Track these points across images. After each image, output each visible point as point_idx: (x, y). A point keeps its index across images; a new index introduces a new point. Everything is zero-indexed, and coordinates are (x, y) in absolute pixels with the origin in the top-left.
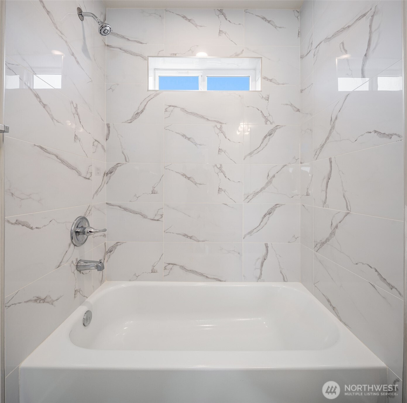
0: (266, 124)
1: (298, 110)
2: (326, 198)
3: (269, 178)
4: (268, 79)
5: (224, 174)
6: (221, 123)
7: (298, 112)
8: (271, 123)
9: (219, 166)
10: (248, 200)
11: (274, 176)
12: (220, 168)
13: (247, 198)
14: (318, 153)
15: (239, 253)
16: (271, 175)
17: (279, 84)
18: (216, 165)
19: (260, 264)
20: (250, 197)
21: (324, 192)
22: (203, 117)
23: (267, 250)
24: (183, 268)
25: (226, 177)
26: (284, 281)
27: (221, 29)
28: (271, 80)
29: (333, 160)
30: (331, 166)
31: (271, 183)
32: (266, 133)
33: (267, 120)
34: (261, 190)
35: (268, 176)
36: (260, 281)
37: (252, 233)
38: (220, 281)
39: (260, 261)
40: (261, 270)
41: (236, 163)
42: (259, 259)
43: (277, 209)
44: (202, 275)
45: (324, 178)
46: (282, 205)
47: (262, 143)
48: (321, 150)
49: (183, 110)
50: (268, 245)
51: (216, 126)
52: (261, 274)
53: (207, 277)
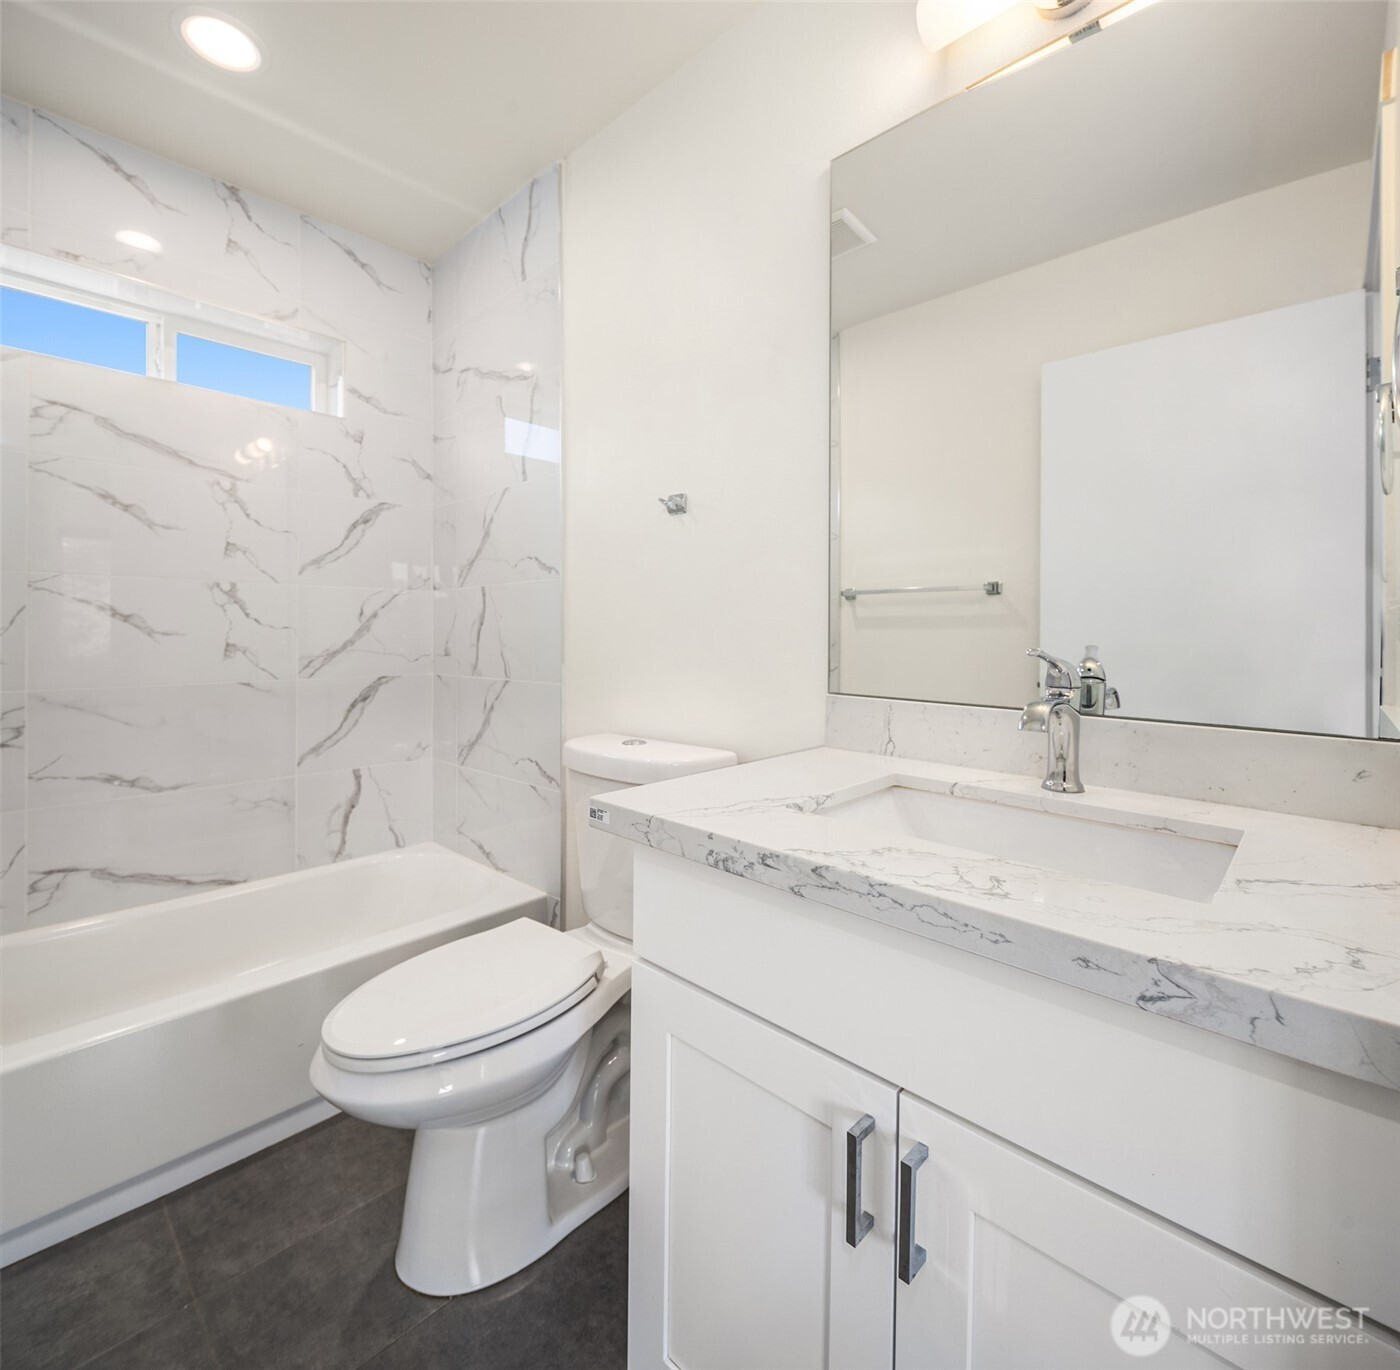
0: (356, 495)
1: (428, 477)
2: (477, 658)
3: (364, 620)
4: (360, 396)
5: (243, 609)
6: (233, 477)
7: (428, 481)
8: (368, 496)
9: (226, 587)
10: (310, 670)
11: (375, 615)
12: (232, 593)
13: (307, 666)
14: (464, 574)
15: (285, 804)
16: (368, 612)
17: (386, 412)
18: (218, 585)
19: (341, 819)
20: (316, 664)
21: (474, 649)
22: (175, 454)
23: (359, 785)
24: (103, 873)
25: (247, 615)
26: (398, 845)
27: (233, 238)
28: (368, 400)
29: (487, 592)
30: (484, 602)
31: (368, 631)
32: (356, 516)
33: (357, 489)
34: (344, 647)
35: (361, 614)
36: (342, 860)
37: (321, 750)
38: (231, 883)
39: (341, 813)
40: (344, 833)
41: (276, 581)
42: (338, 807)
43: (382, 689)
44: (172, 880)
45: (474, 623)
46: (394, 678)
47: (346, 538)
48: (469, 569)
49: (104, 422)
50: (362, 773)
51: (218, 483)
52: (344, 842)
53: (189, 883)
